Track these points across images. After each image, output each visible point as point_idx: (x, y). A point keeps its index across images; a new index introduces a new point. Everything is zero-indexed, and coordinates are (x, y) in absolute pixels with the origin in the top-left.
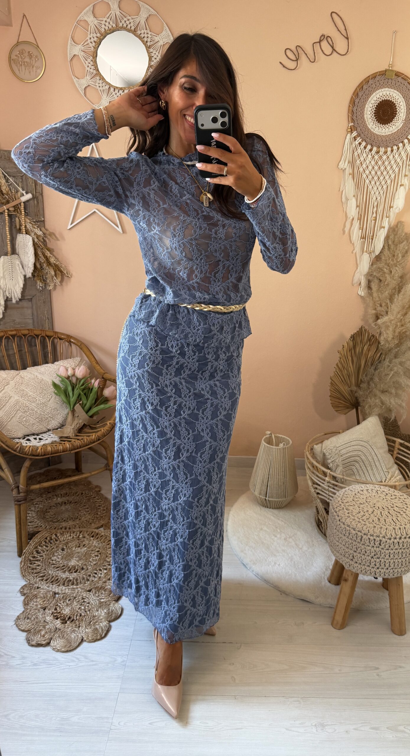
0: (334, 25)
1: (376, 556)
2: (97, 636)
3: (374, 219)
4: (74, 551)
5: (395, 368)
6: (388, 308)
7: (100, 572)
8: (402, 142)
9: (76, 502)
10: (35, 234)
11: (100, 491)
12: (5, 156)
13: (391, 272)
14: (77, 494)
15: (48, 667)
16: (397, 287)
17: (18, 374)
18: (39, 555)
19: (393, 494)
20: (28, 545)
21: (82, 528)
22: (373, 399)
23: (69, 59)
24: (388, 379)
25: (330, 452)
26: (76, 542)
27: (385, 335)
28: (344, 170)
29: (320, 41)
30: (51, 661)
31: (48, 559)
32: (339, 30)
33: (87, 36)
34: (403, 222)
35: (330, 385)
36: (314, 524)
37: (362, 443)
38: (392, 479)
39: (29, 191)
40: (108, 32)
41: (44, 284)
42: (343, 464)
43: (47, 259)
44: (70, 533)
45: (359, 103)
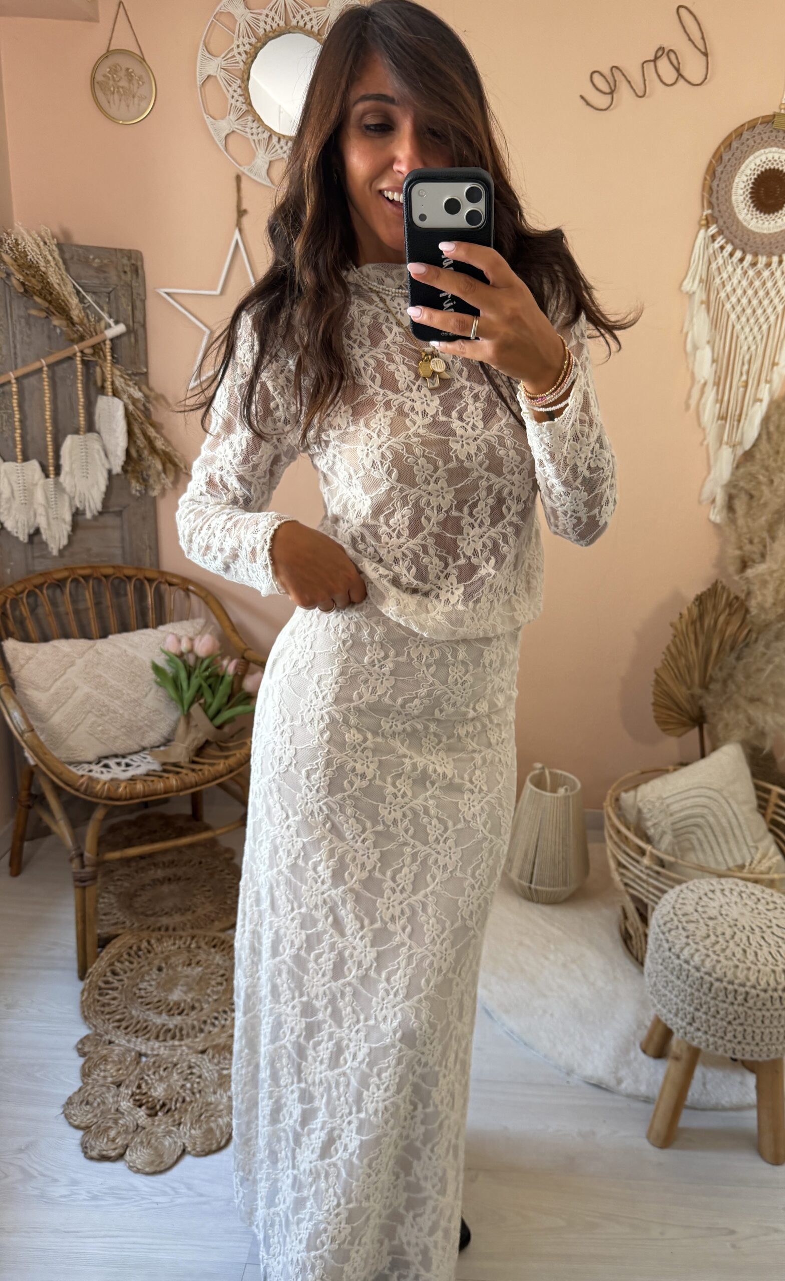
0: (682, 30)
1: (738, 1021)
2: (212, 1144)
3: (744, 383)
4: (181, 972)
5: (777, 659)
6: (765, 546)
7: (225, 1016)
9: (189, 879)
10: (130, 397)
11: (232, 858)
12: (79, 255)
13: (772, 482)
14: (192, 863)
15: (117, 1204)
17: (91, 647)
18: (117, 978)
19: (770, 899)
20: (98, 959)
21: (197, 928)
22: (733, 713)
23: (199, 83)
24: (762, 679)
25: (651, 807)
26: (184, 957)
27: (760, 598)
28: (691, 296)
29: (656, 59)
30: (124, 1192)
31: (133, 987)
32: (690, 39)
33: (233, 42)
35: (653, 683)
36: (617, 936)
37: (709, 793)
38: (764, 861)
39: (121, 319)
40: (271, 34)
41: (143, 487)
42: (674, 830)
43: (150, 442)
44: (175, 939)
45: (722, 172)
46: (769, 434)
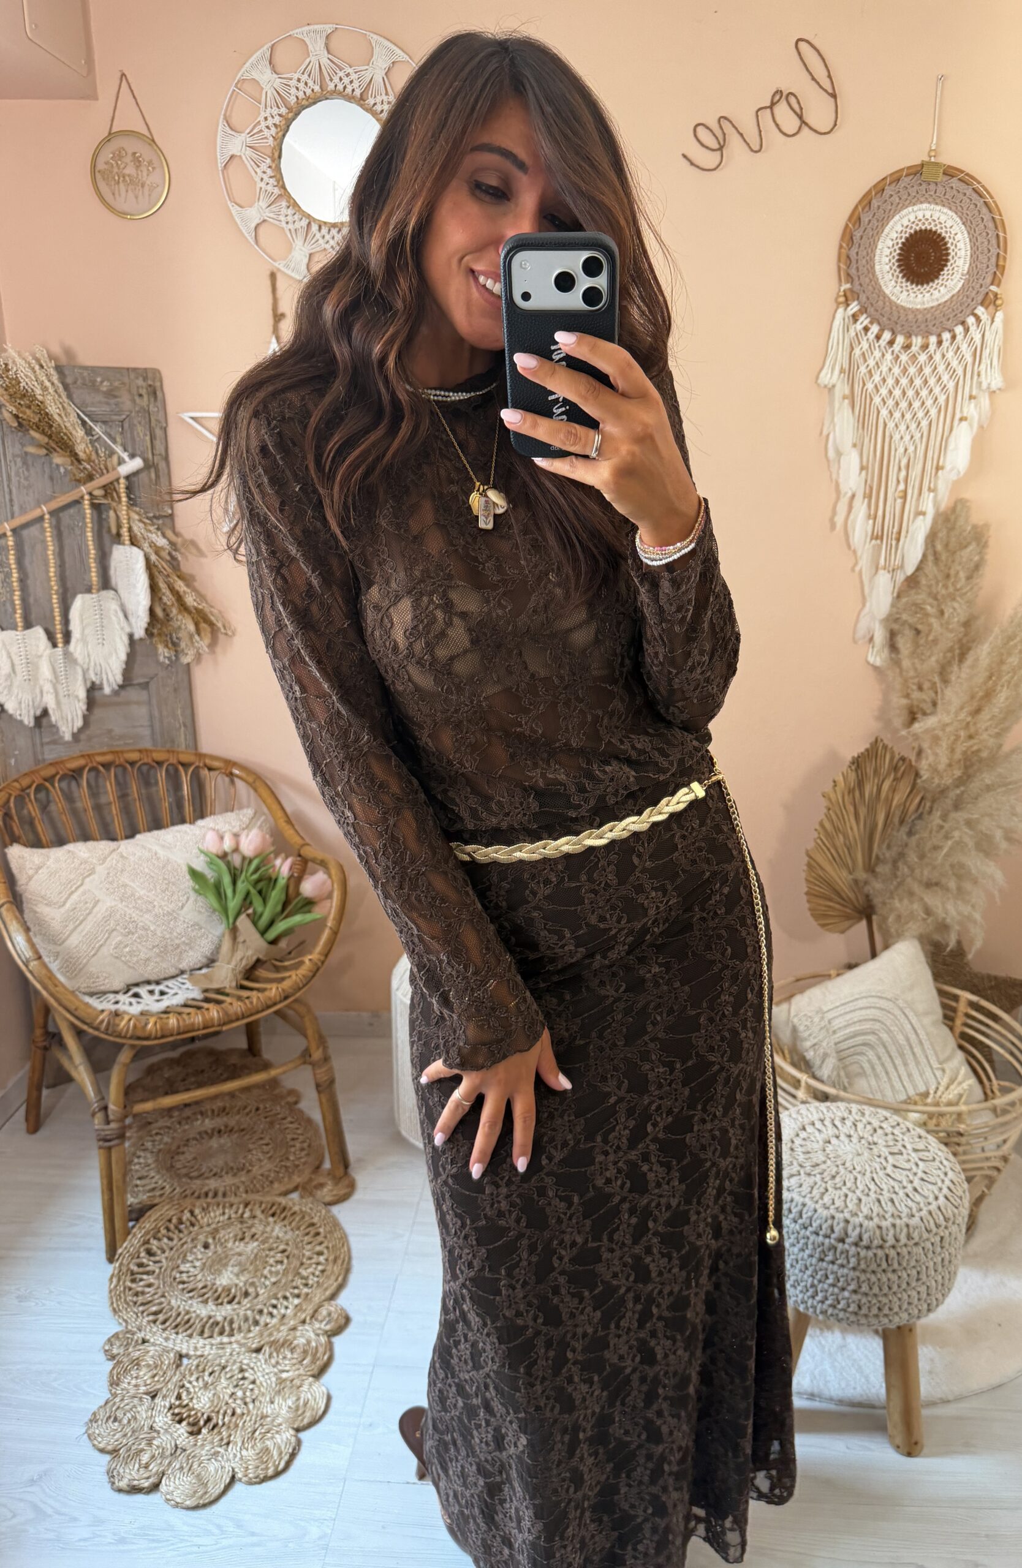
0: (804, 67)
2: (267, 1468)
3: (901, 494)
4: (231, 1249)
5: (956, 834)
6: (936, 693)
7: (285, 1303)
8: (963, 323)
9: (243, 1130)
10: (152, 545)
11: (296, 1103)
12: (83, 378)
13: (942, 613)
14: (247, 1110)
15: (150, 1549)
16: (956, 647)
17: (115, 850)
18: (152, 1258)
20: (130, 1237)
21: (252, 1192)
22: (906, 901)
23: (220, 166)
24: (940, 858)
25: (808, 1023)
26: (236, 1229)
27: (931, 759)
28: (831, 389)
29: (772, 105)
30: (159, 1533)
31: (173, 1270)
32: (813, 79)
33: (259, 114)
34: (967, 501)
35: (805, 868)
37: (883, 1004)
38: (952, 1087)
39: (138, 452)
40: (305, 103)
41: (173, 653)
42: (838, 1052)
43: (179, 598)
44: (224, 1207)
45: (861, 237)
46: (935, 553)
